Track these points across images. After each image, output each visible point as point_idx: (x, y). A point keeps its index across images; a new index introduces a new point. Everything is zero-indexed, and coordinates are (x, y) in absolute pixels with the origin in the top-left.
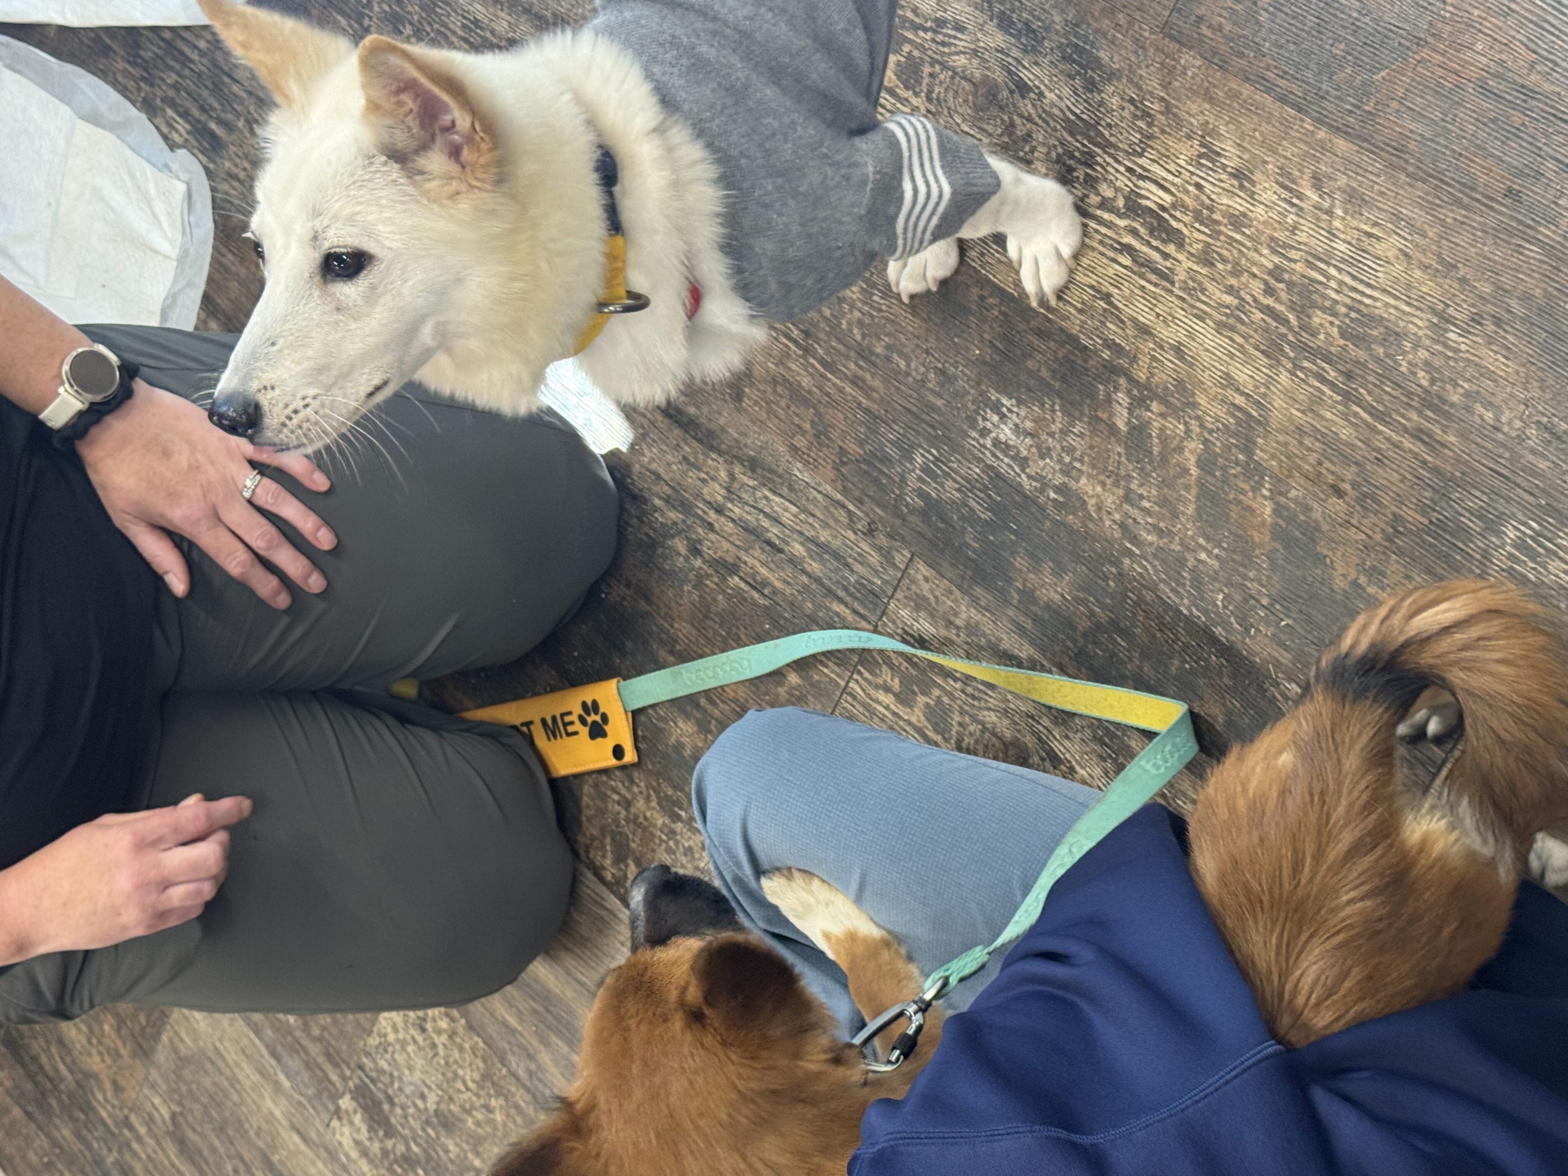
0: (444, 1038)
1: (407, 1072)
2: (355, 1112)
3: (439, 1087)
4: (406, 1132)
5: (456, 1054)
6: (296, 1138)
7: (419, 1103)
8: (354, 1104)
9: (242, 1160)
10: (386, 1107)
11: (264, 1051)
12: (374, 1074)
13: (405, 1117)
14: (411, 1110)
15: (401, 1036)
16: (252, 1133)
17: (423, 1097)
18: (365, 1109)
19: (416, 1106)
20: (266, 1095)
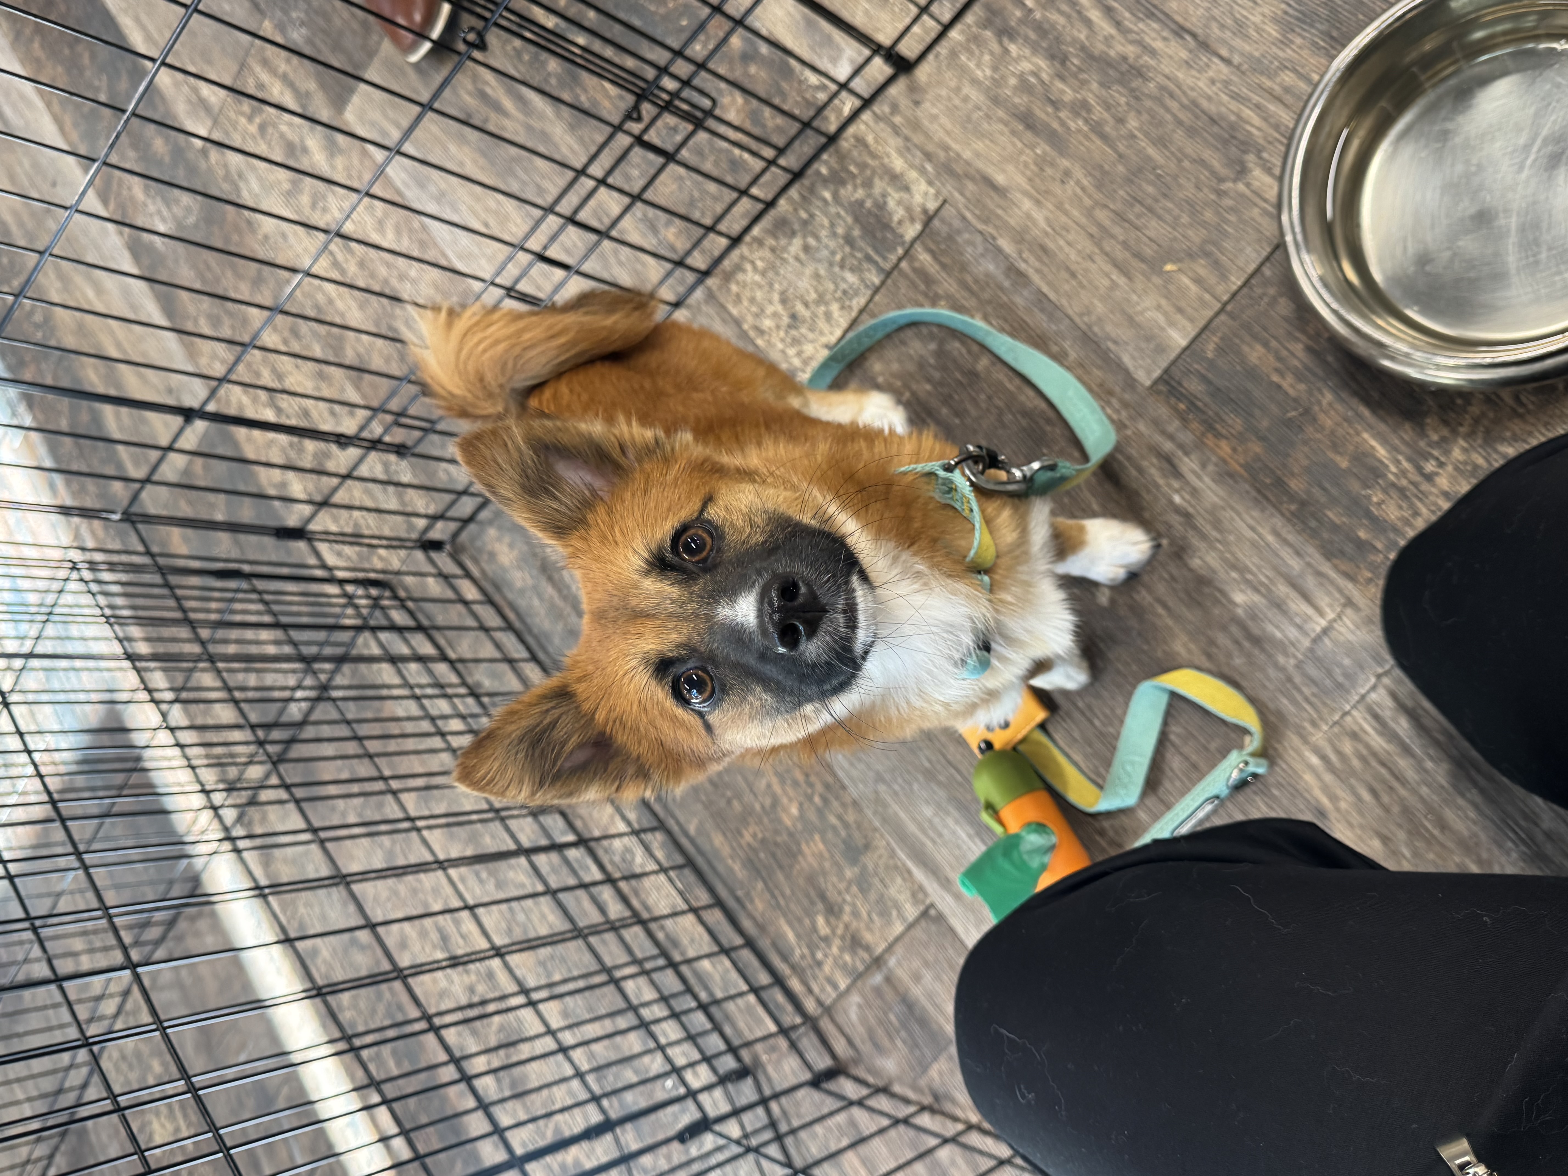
0: (770, 310)
1: (822, 272)
2: (900, 222)
3: (783, 260)
4: (833, 210)
5: (759, 295)
6: (1000, 179)
7: (811, 241)
8: (900, 231)
9: (1104, 137)
10: (856, 232)
11: (1036, 278)
12: (866, 265)
13: (832, 225)
14: (823, 233)
15: (823, 308)
16: (1078, 173)
17: (806, 248)
18: (887, 226)
19: (817, 238)
20: (1043, 224)
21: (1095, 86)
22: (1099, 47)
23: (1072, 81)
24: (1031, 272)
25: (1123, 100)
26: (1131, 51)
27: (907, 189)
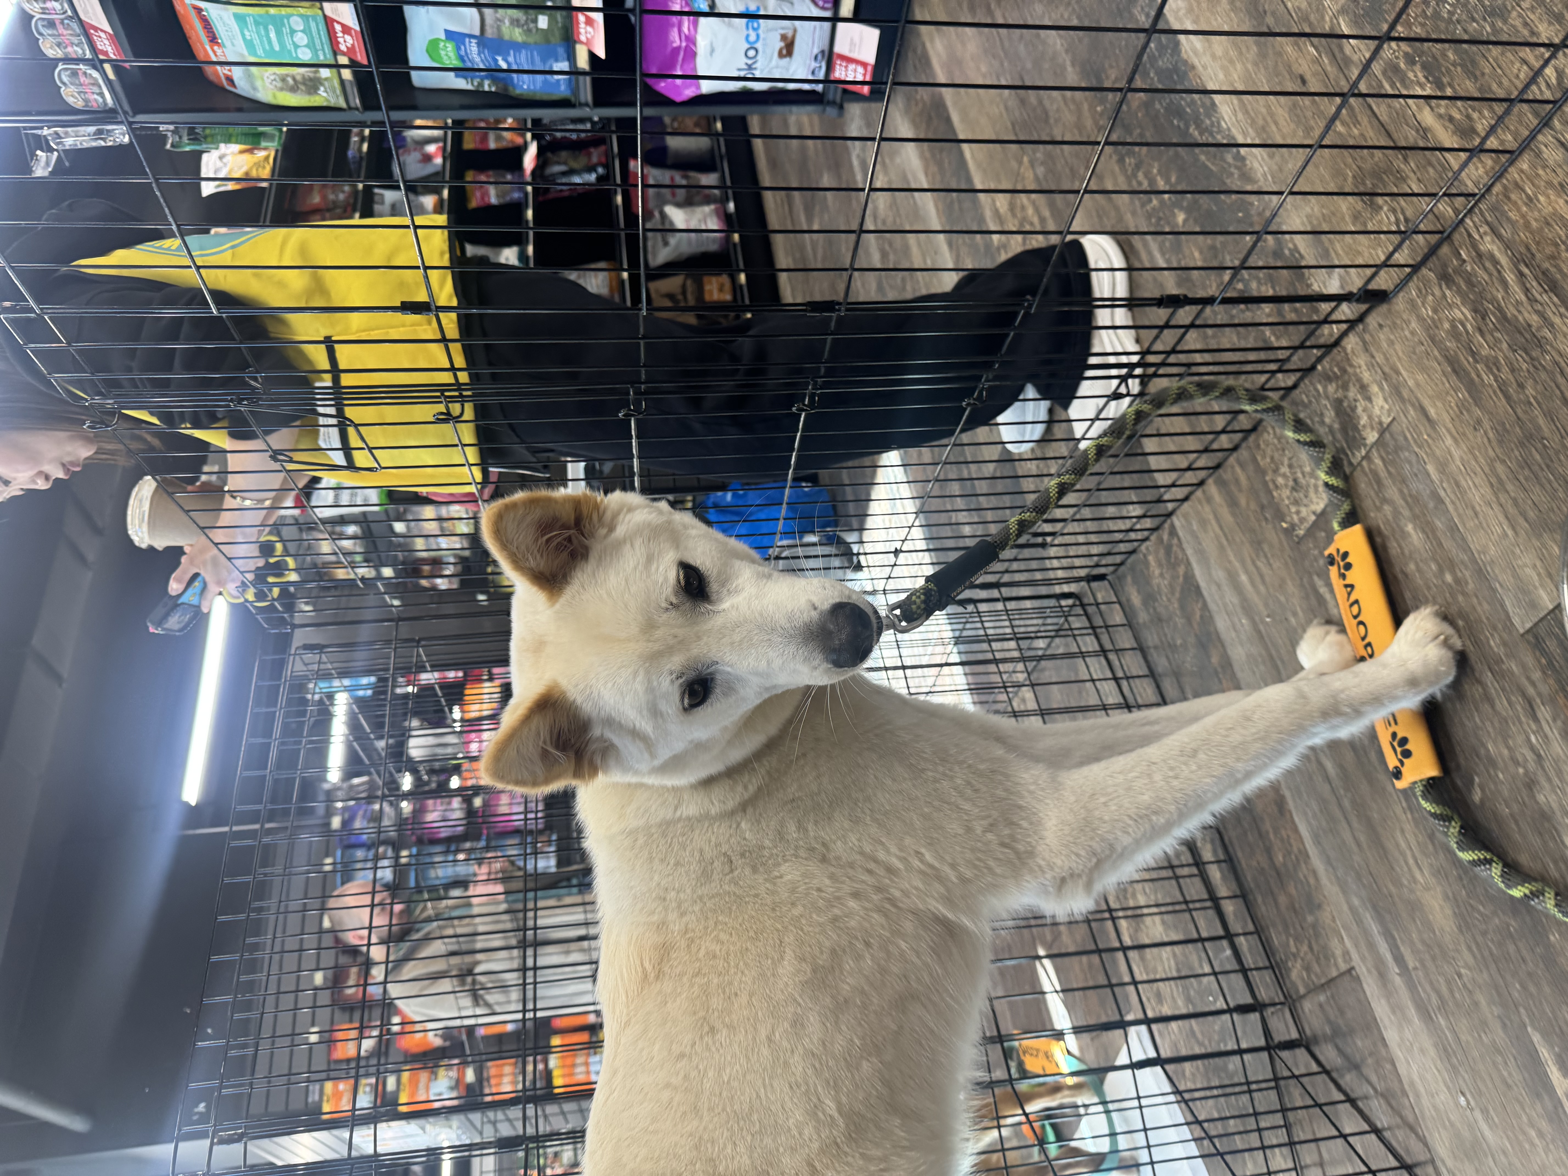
21: (1505, 346)
22: (1511, 311)
23: (1489, 337)
24: (1447, 501)
25: (1525, 366)
26: (1534, 320)
27: (1369, 399)
